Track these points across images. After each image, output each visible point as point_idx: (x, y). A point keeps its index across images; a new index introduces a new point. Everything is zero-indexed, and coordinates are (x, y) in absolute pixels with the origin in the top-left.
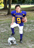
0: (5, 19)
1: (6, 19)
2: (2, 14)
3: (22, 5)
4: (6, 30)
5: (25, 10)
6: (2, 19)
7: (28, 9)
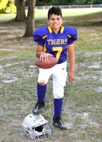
0: (18, 49)
1: (20, 49)
2: (9, 34)
3: (68, 8)
4: (16, 79)
5: (74, 22)
6: (10, 50)
7: (82, 21)
